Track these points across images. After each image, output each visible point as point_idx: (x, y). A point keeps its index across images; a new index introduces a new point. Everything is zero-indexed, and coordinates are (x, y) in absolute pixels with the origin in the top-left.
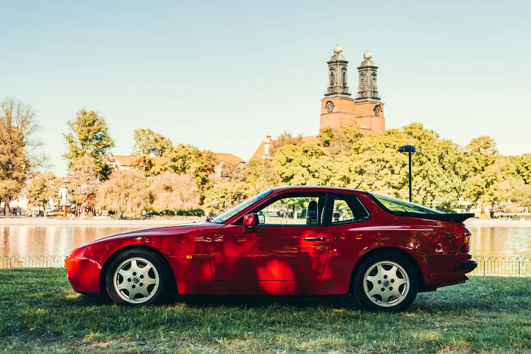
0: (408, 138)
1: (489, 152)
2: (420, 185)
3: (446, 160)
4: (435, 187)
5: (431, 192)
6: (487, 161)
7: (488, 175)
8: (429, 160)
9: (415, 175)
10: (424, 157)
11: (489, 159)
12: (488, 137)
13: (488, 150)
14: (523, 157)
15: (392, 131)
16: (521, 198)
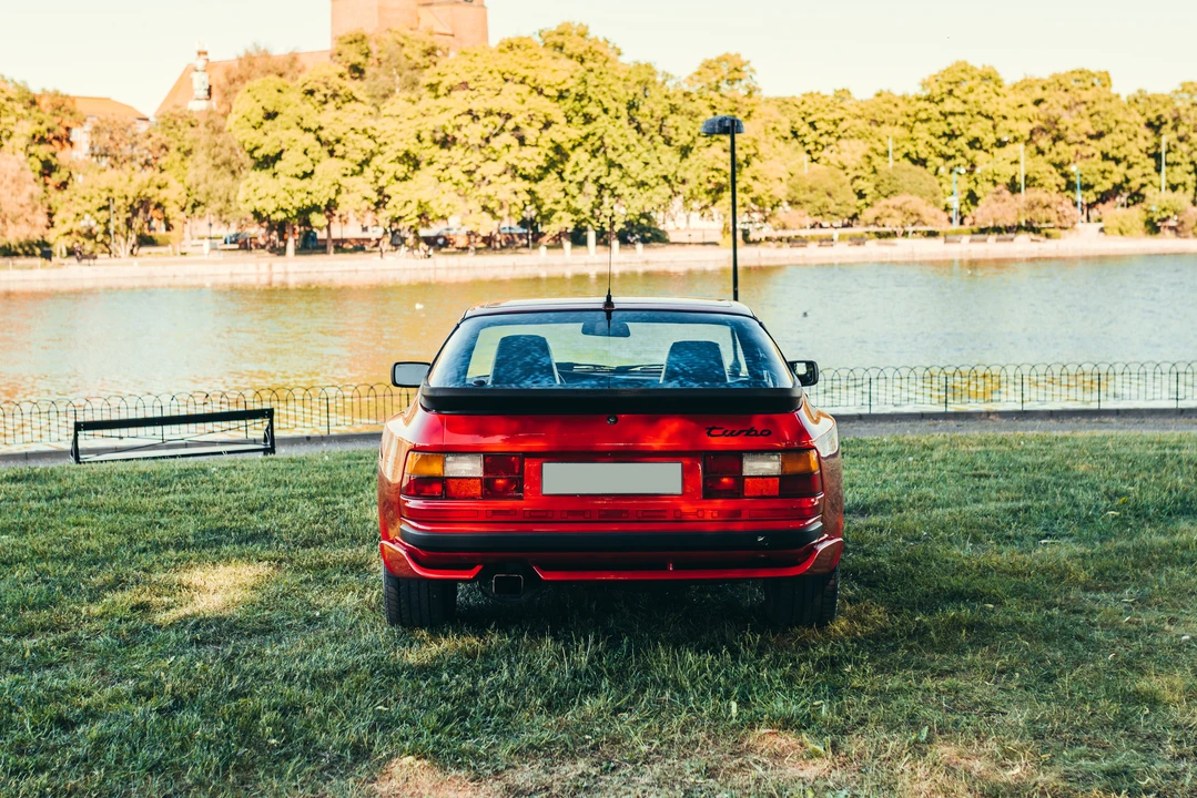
0: (554, 58)
1: (740, 90)
2: (586, 172)
3: (644, 110)
4: (621, 174)
5: (612, 187)
6: (736, 113)
8: (606, 111)
9: (573, 148)
10: (592, 104)
11: (740, 107)
12: (738, 55)
13: (737, 85)
14: (806, 99)
15: (515, 42)
16: (809, 196)
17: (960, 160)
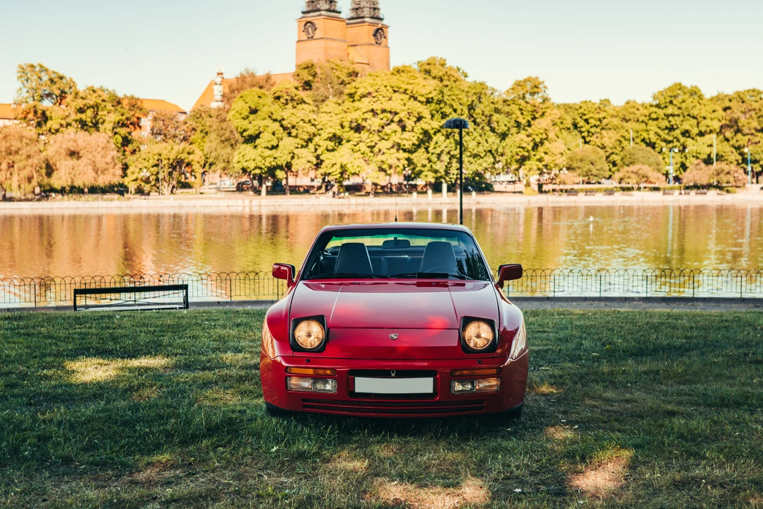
0: (425, 78)
1: (538, 99)
2: (442, 148)
3: (478, 111)
6: (535, 113)
7: (536, 133)
8: (455, 111)
9: (435, 133)
10: (448, 106)
11: (538, 110)
12: (537, 78)
13: (536, 96)
14: (582, 105)
15: (401, 69)
16: (580, 164)
17: (676, 143)
